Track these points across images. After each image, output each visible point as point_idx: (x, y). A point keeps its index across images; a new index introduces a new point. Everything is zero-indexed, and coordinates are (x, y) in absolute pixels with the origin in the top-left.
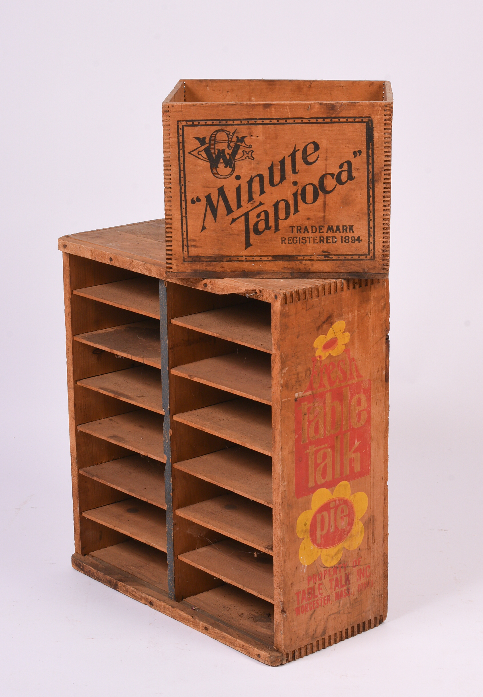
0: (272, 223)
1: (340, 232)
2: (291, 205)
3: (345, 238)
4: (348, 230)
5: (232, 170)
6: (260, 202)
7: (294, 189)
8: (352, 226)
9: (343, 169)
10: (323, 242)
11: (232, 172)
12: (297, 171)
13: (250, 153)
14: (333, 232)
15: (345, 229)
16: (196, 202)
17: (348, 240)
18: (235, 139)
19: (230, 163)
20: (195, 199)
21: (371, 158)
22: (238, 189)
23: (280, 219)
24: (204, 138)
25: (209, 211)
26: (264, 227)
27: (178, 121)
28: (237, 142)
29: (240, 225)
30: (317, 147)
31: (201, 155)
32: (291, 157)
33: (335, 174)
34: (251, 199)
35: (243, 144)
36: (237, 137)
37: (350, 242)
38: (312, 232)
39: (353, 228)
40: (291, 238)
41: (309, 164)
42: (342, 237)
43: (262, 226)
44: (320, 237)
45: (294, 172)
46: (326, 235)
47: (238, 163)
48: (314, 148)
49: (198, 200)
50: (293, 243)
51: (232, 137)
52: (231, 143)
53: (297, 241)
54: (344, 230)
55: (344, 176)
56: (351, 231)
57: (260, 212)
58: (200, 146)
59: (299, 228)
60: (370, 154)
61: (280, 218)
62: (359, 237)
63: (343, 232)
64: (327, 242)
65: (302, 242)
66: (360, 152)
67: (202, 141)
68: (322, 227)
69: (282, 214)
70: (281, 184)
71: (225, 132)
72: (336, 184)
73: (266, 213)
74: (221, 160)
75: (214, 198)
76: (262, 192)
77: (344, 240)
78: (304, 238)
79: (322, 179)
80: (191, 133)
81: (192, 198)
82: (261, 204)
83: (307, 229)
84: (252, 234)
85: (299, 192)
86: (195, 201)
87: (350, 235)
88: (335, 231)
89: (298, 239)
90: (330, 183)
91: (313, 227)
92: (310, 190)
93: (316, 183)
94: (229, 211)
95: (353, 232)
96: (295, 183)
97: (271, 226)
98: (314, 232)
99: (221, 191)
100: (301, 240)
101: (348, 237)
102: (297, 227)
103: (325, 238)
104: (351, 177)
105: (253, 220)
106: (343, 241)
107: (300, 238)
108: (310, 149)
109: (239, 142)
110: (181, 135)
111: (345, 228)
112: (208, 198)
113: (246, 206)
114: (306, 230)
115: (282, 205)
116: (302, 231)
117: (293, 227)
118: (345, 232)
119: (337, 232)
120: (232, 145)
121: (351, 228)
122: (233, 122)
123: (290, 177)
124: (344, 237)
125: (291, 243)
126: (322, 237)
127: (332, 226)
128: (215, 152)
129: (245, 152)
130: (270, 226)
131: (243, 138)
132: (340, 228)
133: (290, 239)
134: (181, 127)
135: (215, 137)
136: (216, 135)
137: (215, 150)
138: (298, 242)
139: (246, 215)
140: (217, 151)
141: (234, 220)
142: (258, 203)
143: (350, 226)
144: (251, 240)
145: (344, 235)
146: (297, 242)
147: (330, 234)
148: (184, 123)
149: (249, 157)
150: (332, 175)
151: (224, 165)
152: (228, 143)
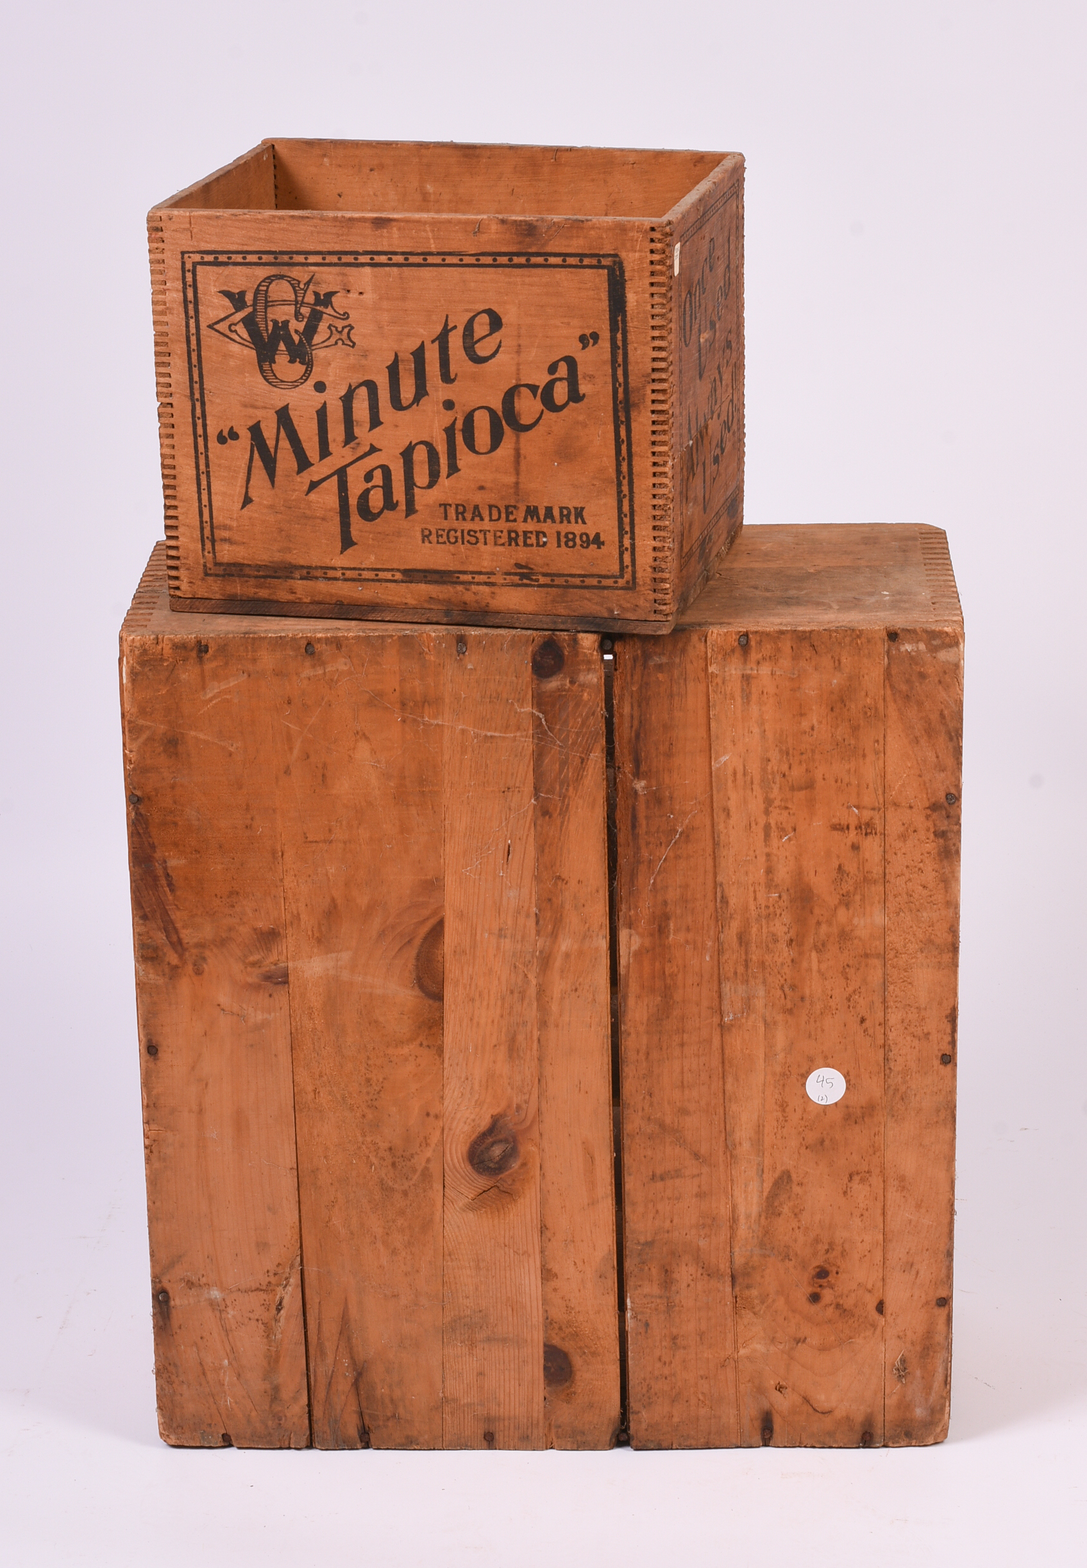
0: (399, 494)
1: (554, 521)
2: (441, 455)
3: (566, 536)
4: (572, 518)
5: (306, 370)
6: (372, 445)
7: (447, 418)
8: (582, 509)
9: (557, 375)
10: (517, 545)
11: (305, 372)
12: (452, 377)
13: (346, 330)
14: (539, 521)
15: (565, 515)
16: (229, 440)
17: (573, 540)
18: (310, 298)
19: (301, 354)
20: (225, 433)
21: (620, 351)
22: (322, 414)
23: (417, 486)
24: (242, 294)
25: (258, 462)
26: (381, 504)
27: (183, 253)
28: (315, 304)
29: (327, 496)
30: (496, 322)
31: (236, 331)
32: (437, 342)
33: (539, 386)
34: (350, 437)
35: (329, 310)
36: (316, 294)
37: (578, 547)
38: (491, 520)
39: (584, 514)
40: (444, 530)
41: (479, 360)
42: (559, 533)
43: (376, 499)
44: (509, 532)
45: (447, 377)
46: (521, 527)
47: (320, 354)
48: (491, 324)
49: (234, 435)
50: (448, 543)
51: (305, 294)
52: (301, 306)
53: (456, 538)
54: (564, 518)
55: (561, 392)
56: (580, 520)
57: (371, 468)
58: (234, 311)
59: (461, 509)
60: (620, 343)
61: (418, 484)
62: (597, 535)
63: (562, 522)
64: (525, 544)
65: (468, 541)
66: (595, 337)
67: (237, 300)
68: (513, 509)
69: (421, 476)
70: (418, 405)
71: (289, 282)
72: (543, 411)
73: (386, 471)
74: (282, 346)
75: (269, 431)
76: (375, 422)
77: (563, 540)
78: (472, 533)
79: (510, 396)
80: (211, 281)
81: (219, 430)
82: (373, 449)
83: (479, 512)
84: (355, 519)
85: (459, 425)
86: (227, 436)
87: (578, 528)
88: (542, 518)
89: (459, 534)
90: (528, 407)
91: (493, 508)
92: (482, 422)
93: (497, 405)
94: (304, 463)
95: (584, 522)
96: (449, 405)
97: (397, 501)
98: (495, 520)
99: (283, 416)
100: (467, 537)
101: (573, 534)
102: (457, 506)
103: (521, 534)
104: (575, 396)
105: (356, 488)
106: (563, 544)
107: (463, 531)
108: (482, 326)
109: (320, 306)
110: (190, 286)
111: (565, 512)
112: (256, 431)
113: (340, 455)
114: (477, 513)
115: (420, 455)
116: (468, 515)
117: (448, 507)
118: (565, 522)
119: (548, 520)
120: (305, 311)
121: (580, 513)
122: (306, 258)
123: (438, 390)
124: (563, 534)
125: (445, 543)
126: (513, 531)
127: (536, 508)
128: (267, 326)
129: (333, 329)
130: (395, 502)
131: (330, 295)
132: (554, 514)
133: (440, 532)
134: (189, 266)
135: (267, 291)
136: (268, 287)
137: (266, 321)
138: (460, 540)
139: (341, 473)
140: (270, 324)
141: (313, 485)
142: (367, 449)
143: (576, 509)
144: (355, 533)
145: (564, 528)
146: (456, 541)
147: (531, 526)
148: (197, 258)
149: (343, 341)
150: (533, 388)
151: (288, 358)
152: (296, 307)
